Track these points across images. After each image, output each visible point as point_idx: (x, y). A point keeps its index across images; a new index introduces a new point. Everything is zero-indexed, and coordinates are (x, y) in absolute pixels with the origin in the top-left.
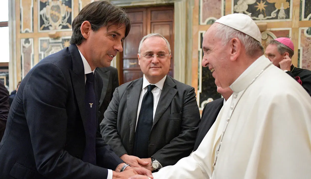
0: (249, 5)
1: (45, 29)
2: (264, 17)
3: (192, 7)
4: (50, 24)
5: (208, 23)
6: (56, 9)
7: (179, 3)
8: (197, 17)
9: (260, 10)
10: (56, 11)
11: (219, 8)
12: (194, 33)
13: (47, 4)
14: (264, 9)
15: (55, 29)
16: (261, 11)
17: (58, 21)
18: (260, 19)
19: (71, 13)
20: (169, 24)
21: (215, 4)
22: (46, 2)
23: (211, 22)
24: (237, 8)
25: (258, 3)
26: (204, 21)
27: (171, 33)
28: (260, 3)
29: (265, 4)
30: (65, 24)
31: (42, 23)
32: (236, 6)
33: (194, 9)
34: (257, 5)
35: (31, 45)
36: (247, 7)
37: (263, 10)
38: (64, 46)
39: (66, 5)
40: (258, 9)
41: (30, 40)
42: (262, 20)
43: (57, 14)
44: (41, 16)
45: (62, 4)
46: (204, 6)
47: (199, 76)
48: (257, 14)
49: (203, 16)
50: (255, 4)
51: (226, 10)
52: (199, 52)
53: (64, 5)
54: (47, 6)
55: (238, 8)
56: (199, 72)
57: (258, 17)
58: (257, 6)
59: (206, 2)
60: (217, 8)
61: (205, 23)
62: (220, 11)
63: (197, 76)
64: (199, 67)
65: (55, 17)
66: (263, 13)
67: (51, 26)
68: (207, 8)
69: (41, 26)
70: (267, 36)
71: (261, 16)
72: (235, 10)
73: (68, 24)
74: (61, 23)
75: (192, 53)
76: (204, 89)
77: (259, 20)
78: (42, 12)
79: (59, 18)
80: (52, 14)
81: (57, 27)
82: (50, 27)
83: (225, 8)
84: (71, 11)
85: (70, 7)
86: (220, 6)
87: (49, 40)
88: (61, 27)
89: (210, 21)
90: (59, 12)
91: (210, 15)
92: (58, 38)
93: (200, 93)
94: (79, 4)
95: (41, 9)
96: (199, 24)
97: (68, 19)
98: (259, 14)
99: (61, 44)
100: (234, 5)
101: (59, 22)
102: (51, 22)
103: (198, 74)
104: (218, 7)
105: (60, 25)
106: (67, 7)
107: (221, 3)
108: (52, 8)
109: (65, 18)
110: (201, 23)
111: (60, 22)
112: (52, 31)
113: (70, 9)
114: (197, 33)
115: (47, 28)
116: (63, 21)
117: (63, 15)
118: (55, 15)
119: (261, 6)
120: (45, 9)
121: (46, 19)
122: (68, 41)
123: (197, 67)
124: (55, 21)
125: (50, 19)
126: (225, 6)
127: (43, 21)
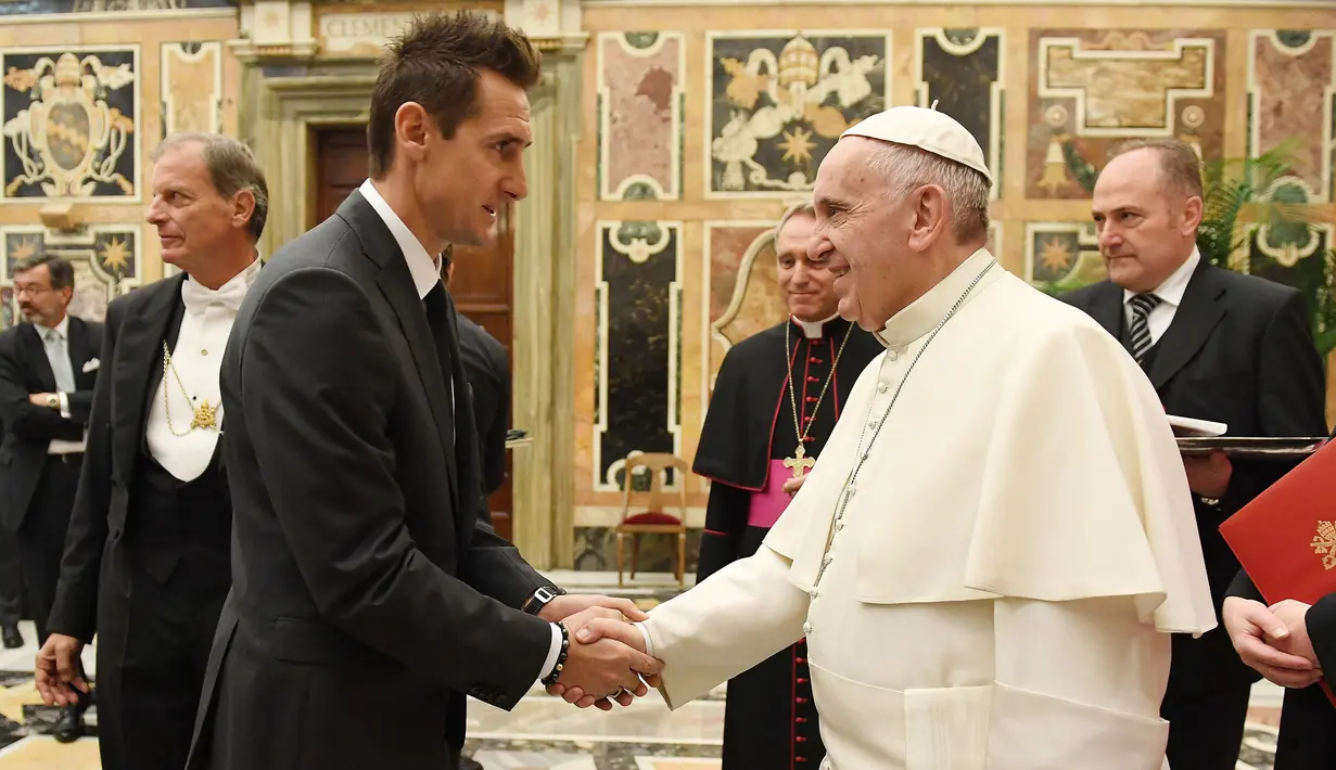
0: (760, 141)
1: (23, 191)
3: (574, 138)
4: (47, 173)
5: (627, 194)
6: (68, 117)
8: (591, 171)
9: (792, 158)
10: (68, 126)
11: (664, 146)
12: (582, 230)
13: (33, 96)
14: (806, 154)
15: (69, 193)
16: (797, 160)
17: (80, 162)
18: (796, 188)
19: (130, 137)
21: (652, 130)
22: (29, 90)
23: (638, 191)
24: (721, 150)
25: (788, 136)
26: (612, 189)
28: (793, 135)
29: (810, 140)
30: (105, 177)
31: (14, 167)
32: (718, 141)
33: (580, 142)
34: (785, 141)
36: (752, 148)
37: (803, 160)
38: (105, 259)
39: (110, 106)
40: (787, 156)
42: (803, 190)
43: (75, 137)
44: (8, 141)
45: (96, 99)
46: (614, 136)
47: (597, 374)
48: (786, 170)
49: (611, 170)
50: (780, 138)
51: (687, 155)
52: (598, 292)
53: (101, 104)
54: (35, 105)
55: (726, 148)
56: (598, 362)
57: (786, 181)
58: (783, 146)
59: (620, 124)
60: (656, 146)
61: (619, 195)
62: (668, 155)
63: (590, 376)
64: (597, 346)
65: (66, 149)
66: (803, 167)
67: (51, 181)
68: (624, 144)
69: (8, 180)
71: (797, 179)
72: (715, 155)
73: (119, 178)
74: (91, 173)
75: (573, 295)
76: (619, 418)
77: (791, 190)
78: (12, 128)
79: (83, 155)
80: (53, 139)
81: (77, 188)
82: (46, 187)
83: (682, 148)
84: (130, 130)
85: (128, 112)
86: (667, 139)
87: (42, 235)
88: (91, 186)
89: (634, 186)
90: (86, 132)
91: (635, 167)
92: (77, 229)
93: (603, 434)
94: (164, 105)
95: (10, 115)
96: (598, 198)
97: (119, 160)
98: (790, 172)
99: (92, 254)
100: (713, 139)
101: (85, 171)
102: (52, 167)
103: (596, 367)
104: (660, 143)
105: (88, 180)
106: (115, 112)
107: (669, 129)
108: (56, 114)
109: (106, 153)
110: (605, 195)
111: (87, 167)
112: (54, 204)
113: (128, 121)
114: (592, 228)
115: (35, 190)
116: (97, 165)
117: (101, 144)
118: (68, 142)
119: (798, 146)
120: (23, 114)
121: (31, 154)
122: (120, 242)
123: (591, 343)
124: (69, 165)
125: (46, 156)
126: (682, 139)
127: (20, 162)
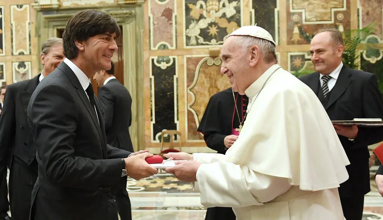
0: (201, 29)
2: (217, 42)
3: (142, 31)
5: (159, 48)
7: (128, 26)
8: (148, 41)
9: (212, 35)
11: (170, 32)
12: (145, 60)
14: (216, 34)
16: (213, 35)
21: (166, 27)
23: (163, 46)
24: (189, 33)
25: (210, 27)
26: (155, 46)
27: (120, 58)
28: (212, 27)
29: (217, 29)
32: (188, 30)
33: (143, 32)
34: (209, 29)
36: (199, 32)
37: (215, 35)
40: (210, 34)
42: (215, 45)
46: (154, 29)
47: (152, 105)
48: (210, 38)
49: (154, 40)
50: (207, 28)
51: (178, 35)
52: (151, 79)
56: (151, 101)
57: (210, 42)
58: (208, 31)
59: (156, 25)
61: (156, 48)
62: (172, 35)
63: (149, 106)
64: (151, 96)
66: (215, 37)
68: (158, 32)
70: (220, 61)
71: (213, 41)
72: (187, 34)
75: (143, 80)
76: (158, 120)
77: (212, 45)
83: (176, 33)
84: (1, 33)
86: (171, 30)
89: (161, 45)
91: (162, 39)
93: (154, 124)
94: (12, 25)
96: (150, 49)
98: (211, 39)
100: (186, 29)
103: (151, 103)
104: (169, 31)
107: (172, 27)
110: (152, 48)
113: (1, 30)
114: (148, 59)
119: (213, 31)
123: (149, 95)
126: (176, 30)
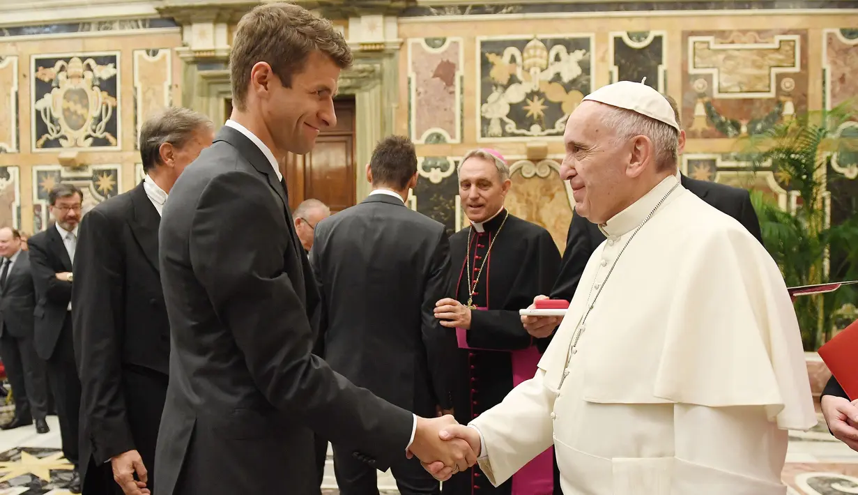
0: (511, 105)
1: (47, 144)
2: (543, 130)
3: (394, 105)
4: (62, 133)
5: (427, 141)
6: (76, 97)
7: (366, 95)
8: (405, 126)
9: (532, 116)
10: (75, 103)
11: (450, 109)
13: (54, 84)
14: (542, 113)
15: (76, 145)
16: (535, 117)
17: (82, 126)
18: (536, 134)
19: (114, 109)
20: (345, 142)
21: (442, 100)
22: (51, 81)
23: (435, 137)
24: (487, 111)
25: (529, 101)
26: (419, 136)
27: (349, 160)
28: (532, 101)
29: (543, 104)
30: (99, 135)
31: (42, 129)
32: (485, 106)
33: (397, 108)
34: (528, 105)
35: (13, 183)
36: (507, 110)
37: (539, 116)
38: (99, 186)
39: (102, 90)
40: (528, 115)
41: (10, 170)
42: (539, 136)
43: (80, 109)
44: (38, 113)
45: (93, 86)
46: (419, 104)
48: (528, 123)
49: (418, 125)
50: (524, 103)
51: (465, 115)
52: (410, 202)
53: (96, 89)
54: (55, 90)
55: (489, 110)
57: (529, 130)
58: (526, 108)
59: (422, 95)
60: (445, 110)
61: (422, 141)
62: (453, 115)
65: (74, 117)
66: (539, 121)
67: (65, 138)
68: (425, 109)
69: (38, 138)
70: (548, 170)
71: (536, 129)
72: (483, 115)
73: (108, 135)
74: (90, 132)
77: (532, 136)
78: (41, 105)
79: (85, 121)
80: (66, 111)
81: (81, 142)
82: (62, 141)
83: (462, 110)
84: (115, 105)
85: (113, 93)
86: (452, 105)
87: (59, 172)
88: (90, 140)
89: (432, 135)
90: (86, 106)
91: (432, 123)
92: (81, 168)
94: (136, 89)
95: (39, 96)
97: (107, 124)
98: (531, 124)
99: (91, 183)
100: (482, 104)
101: (86, 131)
102: (65, 129)
104: (448, 107)
105: (87, 137)
106: (105, 94)
107: (454, 98)
108: (68, 96)
109: (100, 119)
111: (87, 128)
112: (67, 152)
113: (114, 99)
115: (55, 143)
116: (94, 127)
117: (96, 114)
118: (75, 113)
119: (536, 108)
120: (47, 96)
121: (52, 121)
122: (108, 176)
124: (76, 127)
125: (62, 122)
126: (462, 105)
127: (46, 126)
